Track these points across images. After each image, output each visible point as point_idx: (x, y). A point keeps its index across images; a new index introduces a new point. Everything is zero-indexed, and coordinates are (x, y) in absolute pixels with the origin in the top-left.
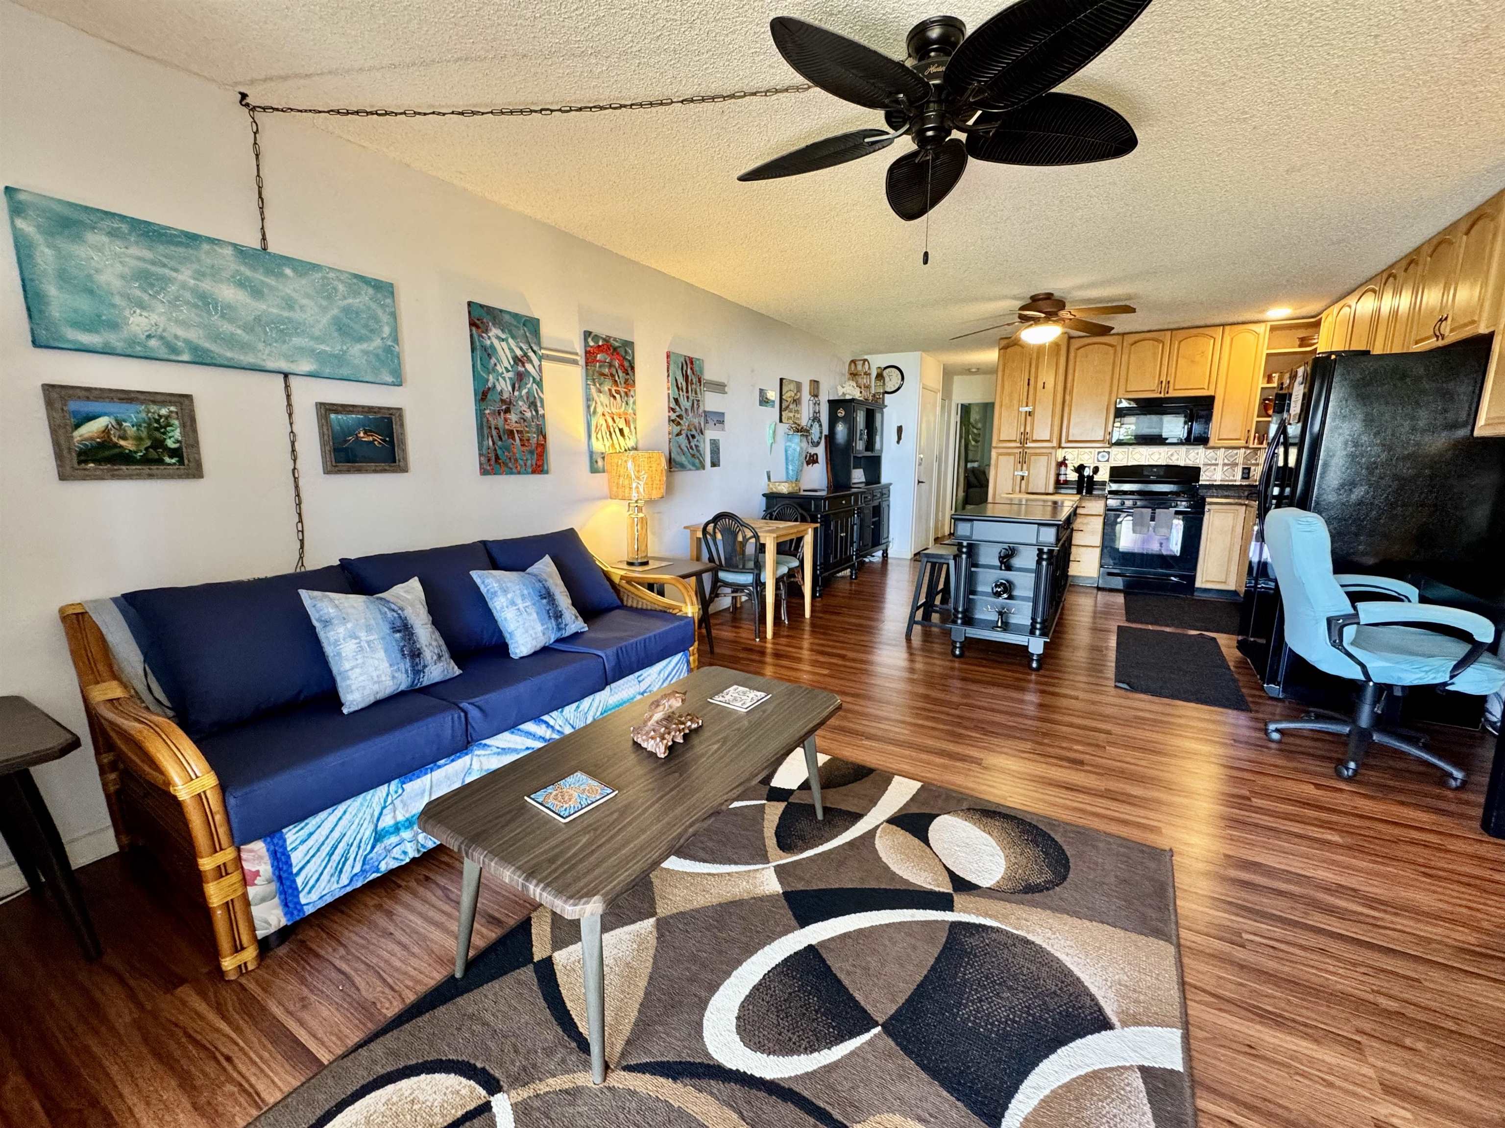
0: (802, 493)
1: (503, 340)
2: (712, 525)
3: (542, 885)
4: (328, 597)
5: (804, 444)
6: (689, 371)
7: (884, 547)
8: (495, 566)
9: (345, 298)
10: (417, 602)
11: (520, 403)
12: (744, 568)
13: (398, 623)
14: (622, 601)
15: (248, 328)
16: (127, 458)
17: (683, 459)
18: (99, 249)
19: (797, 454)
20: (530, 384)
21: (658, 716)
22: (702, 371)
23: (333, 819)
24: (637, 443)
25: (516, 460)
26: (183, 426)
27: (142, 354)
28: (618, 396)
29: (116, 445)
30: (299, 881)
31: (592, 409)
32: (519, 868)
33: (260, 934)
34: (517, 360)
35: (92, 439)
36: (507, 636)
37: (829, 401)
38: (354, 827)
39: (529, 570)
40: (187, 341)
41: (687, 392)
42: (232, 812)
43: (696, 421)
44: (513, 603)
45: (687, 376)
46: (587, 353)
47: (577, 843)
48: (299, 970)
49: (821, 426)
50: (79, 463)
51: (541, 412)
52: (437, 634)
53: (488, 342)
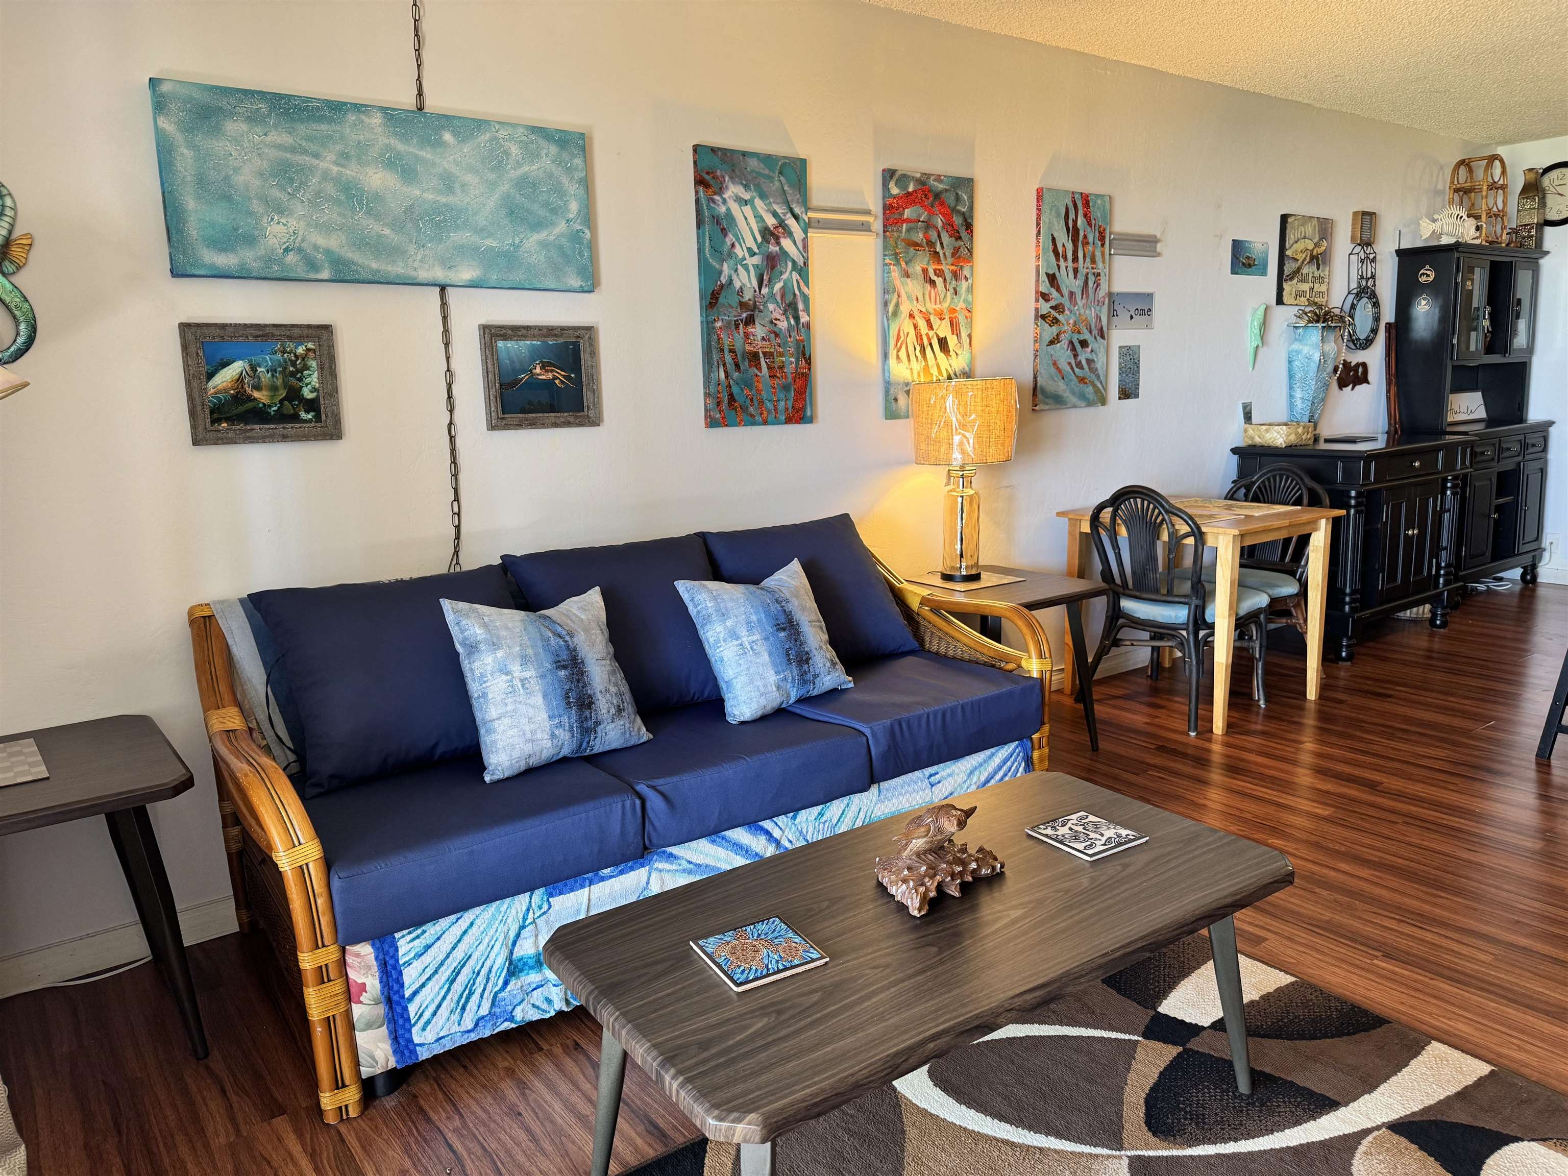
0: (1323, 446)
1: (746, 203)
2: (1110, 509)
3: (681, 1079)
4: (475, 610)
5: (1331, 347)
6: (1081, 221)
7: (1527, 560)
8: (717, 574)
9: (519, 165)
10: (594, 625)
11: (771, 307)
12: (1170, 592)
13: (564, 655)
14: (921, 641)
15: (397, 225)
16: (259, 415)
17: (1061, 387)
18: (236, 141)
19: (1314, 366)
20: (788, 275)
21: (918, 843)
22: (1108, 216)
23: (457, 931)
24: (971, 363)
25: (761, 402)
26: (321, 368)
27: (277, 275)
28: (939, 281)
29: (250, 399)
30: (412, 1009)
31: (891, 308)
32: (655, 1046)
33: (366, 1072)
34: (768, 234)
35: (226, 390)
36: (723, 686)
37: (1400, 253)
38: (482, 948)
39: (769, 582)
40: (327, 252)
41: (1075, 259)
42: (336, 898)
43: (1091, 314)
44: (734, 635)
45: (1076, 230)
46: (888, 209)
47: (746, 1028)
48: (405, 1131)
49: (1376, 305)
50: (213, 422)
51: (804, 319)
52: (620, 675)
53: (723, 209)
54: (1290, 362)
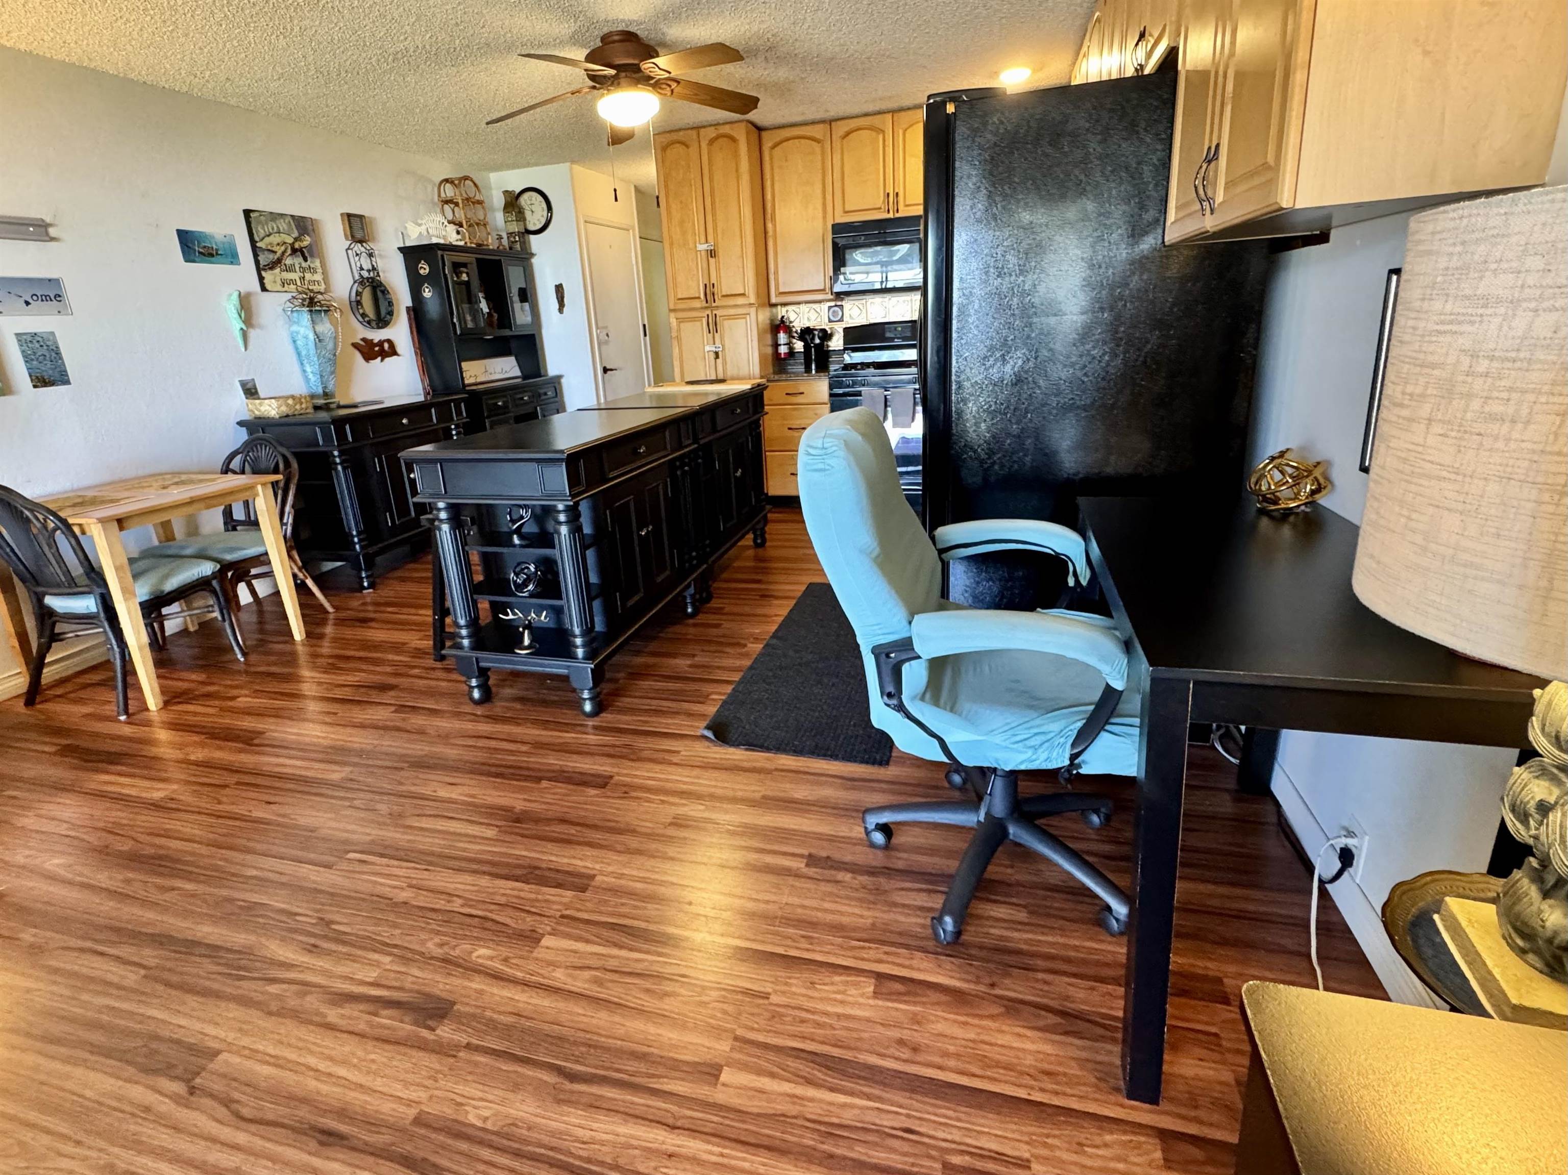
19: (312, 345)
37: (403, 250)
49: (385, 293)
54: (294, 342)
